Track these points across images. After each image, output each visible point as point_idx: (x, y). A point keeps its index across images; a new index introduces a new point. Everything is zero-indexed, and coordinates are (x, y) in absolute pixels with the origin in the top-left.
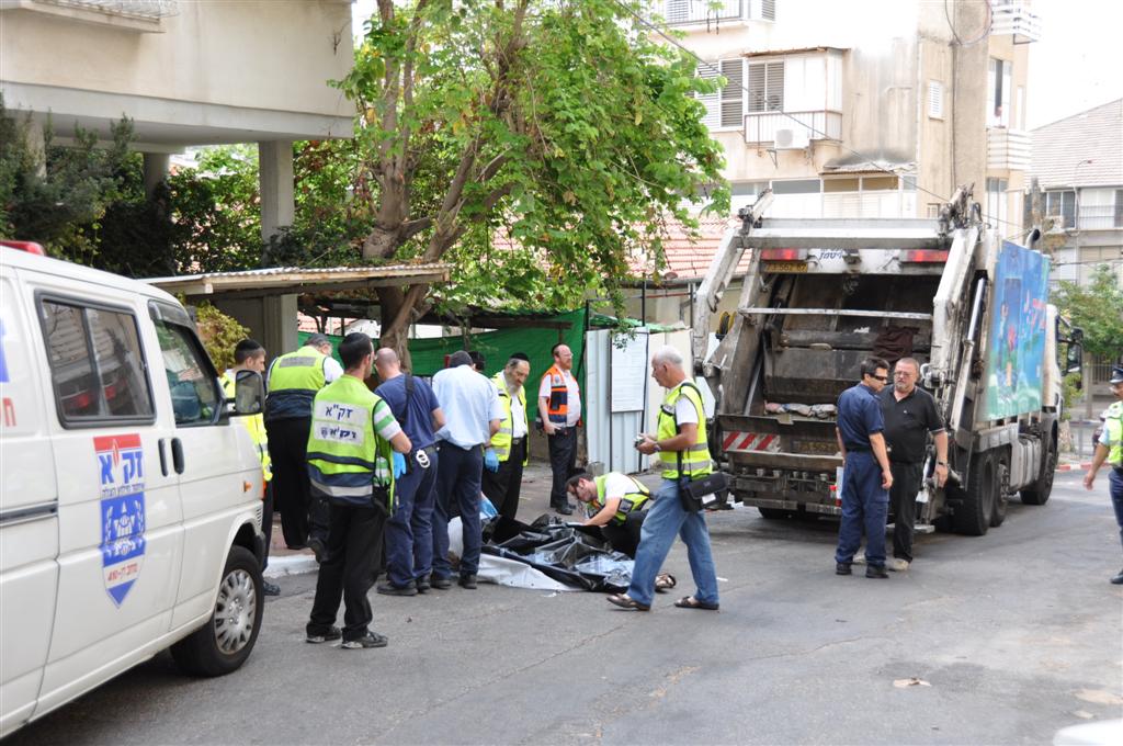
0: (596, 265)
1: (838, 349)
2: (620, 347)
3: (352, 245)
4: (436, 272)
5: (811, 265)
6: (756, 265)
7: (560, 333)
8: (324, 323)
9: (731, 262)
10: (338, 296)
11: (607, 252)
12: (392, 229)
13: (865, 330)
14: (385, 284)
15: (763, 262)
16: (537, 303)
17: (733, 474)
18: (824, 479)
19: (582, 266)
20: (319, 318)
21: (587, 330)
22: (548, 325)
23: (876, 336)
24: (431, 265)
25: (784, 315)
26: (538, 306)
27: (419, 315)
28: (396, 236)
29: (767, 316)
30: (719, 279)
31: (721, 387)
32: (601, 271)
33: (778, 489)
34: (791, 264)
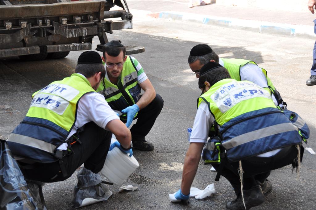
18: (64, 23)
33: (22, 38)
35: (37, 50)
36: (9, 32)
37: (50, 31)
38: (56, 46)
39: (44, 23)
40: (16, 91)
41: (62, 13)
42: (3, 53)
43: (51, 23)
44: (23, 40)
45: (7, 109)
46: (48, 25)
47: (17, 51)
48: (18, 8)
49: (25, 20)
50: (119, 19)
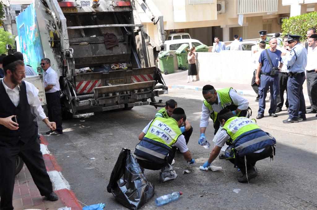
1: (90, 44)
13: (95, 36)
18: (136, 92)
33: (117, 100)
34: (70, 9)
35: (123, 106)
36: (111, 98)
37: (129, 97)
38: (132, 104)
39: (127, 93)
40: (113, 126)
41: (135, 88)
42: (108, 108)
43: (130, 93)
44: (117, 102)
45: (111, 135)
46: (129, 94)
47: (114, 107)
48: (115, 87)
49: (118, 92)
50: (161, 90)
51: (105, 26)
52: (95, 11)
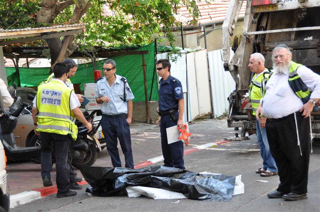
0: (158, 20)
1: (296, 49)
2: (174, 61)
3: (30, 17)
4: (78, 28)
5: (279, 6)
6: (249, 9)
7: (143, 56)
8: (17, 62)
9: (237, 9)
10: (25, 46)
11: (164, 12)
12: (52, 7)
13: (310, 38)
14: (51, 36)
15: (253, 7)
16: (128, 42)
17: (250, 121)
19: (151, 20)
20: (15, 59)
21: (157, 54)
22: (136, 53)
23: (317, 41)
24: (76, 25)
25: (265, 35)
26: (130, 44)
27: (71, 52)
28: (54, 10)
29: (256, 36)
30: (232, 18)
31: (238, 76)
32: (161, 23)
34: (268, 7)
51: (291, 30)
52: (302, 7)
